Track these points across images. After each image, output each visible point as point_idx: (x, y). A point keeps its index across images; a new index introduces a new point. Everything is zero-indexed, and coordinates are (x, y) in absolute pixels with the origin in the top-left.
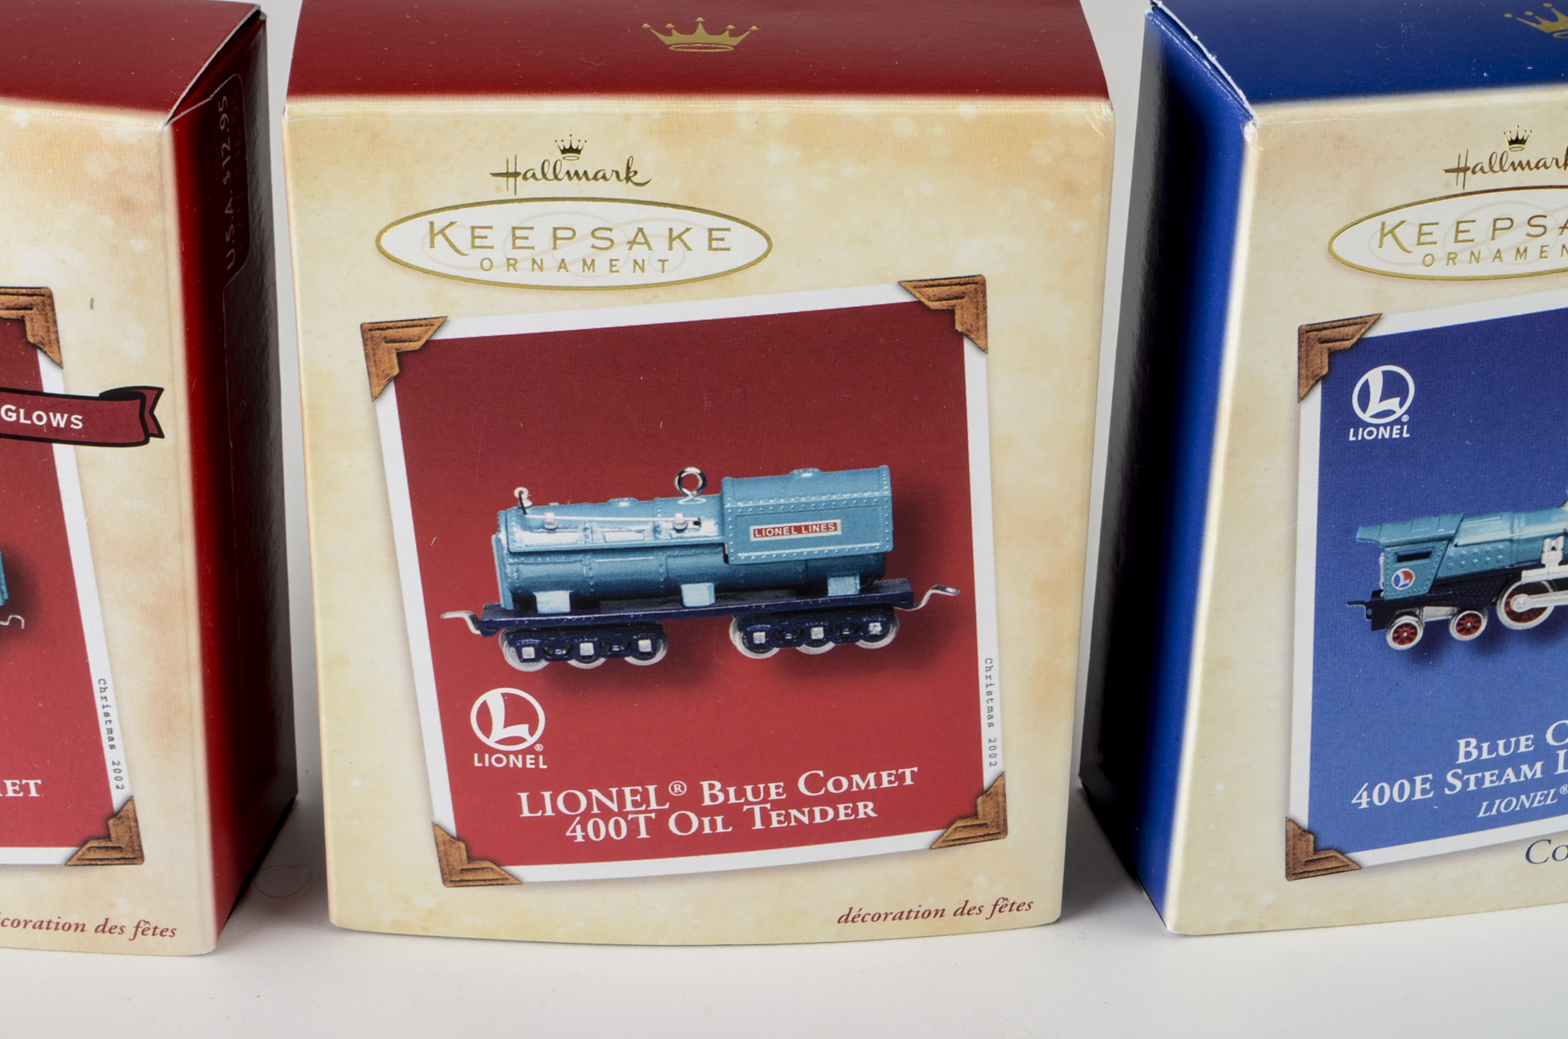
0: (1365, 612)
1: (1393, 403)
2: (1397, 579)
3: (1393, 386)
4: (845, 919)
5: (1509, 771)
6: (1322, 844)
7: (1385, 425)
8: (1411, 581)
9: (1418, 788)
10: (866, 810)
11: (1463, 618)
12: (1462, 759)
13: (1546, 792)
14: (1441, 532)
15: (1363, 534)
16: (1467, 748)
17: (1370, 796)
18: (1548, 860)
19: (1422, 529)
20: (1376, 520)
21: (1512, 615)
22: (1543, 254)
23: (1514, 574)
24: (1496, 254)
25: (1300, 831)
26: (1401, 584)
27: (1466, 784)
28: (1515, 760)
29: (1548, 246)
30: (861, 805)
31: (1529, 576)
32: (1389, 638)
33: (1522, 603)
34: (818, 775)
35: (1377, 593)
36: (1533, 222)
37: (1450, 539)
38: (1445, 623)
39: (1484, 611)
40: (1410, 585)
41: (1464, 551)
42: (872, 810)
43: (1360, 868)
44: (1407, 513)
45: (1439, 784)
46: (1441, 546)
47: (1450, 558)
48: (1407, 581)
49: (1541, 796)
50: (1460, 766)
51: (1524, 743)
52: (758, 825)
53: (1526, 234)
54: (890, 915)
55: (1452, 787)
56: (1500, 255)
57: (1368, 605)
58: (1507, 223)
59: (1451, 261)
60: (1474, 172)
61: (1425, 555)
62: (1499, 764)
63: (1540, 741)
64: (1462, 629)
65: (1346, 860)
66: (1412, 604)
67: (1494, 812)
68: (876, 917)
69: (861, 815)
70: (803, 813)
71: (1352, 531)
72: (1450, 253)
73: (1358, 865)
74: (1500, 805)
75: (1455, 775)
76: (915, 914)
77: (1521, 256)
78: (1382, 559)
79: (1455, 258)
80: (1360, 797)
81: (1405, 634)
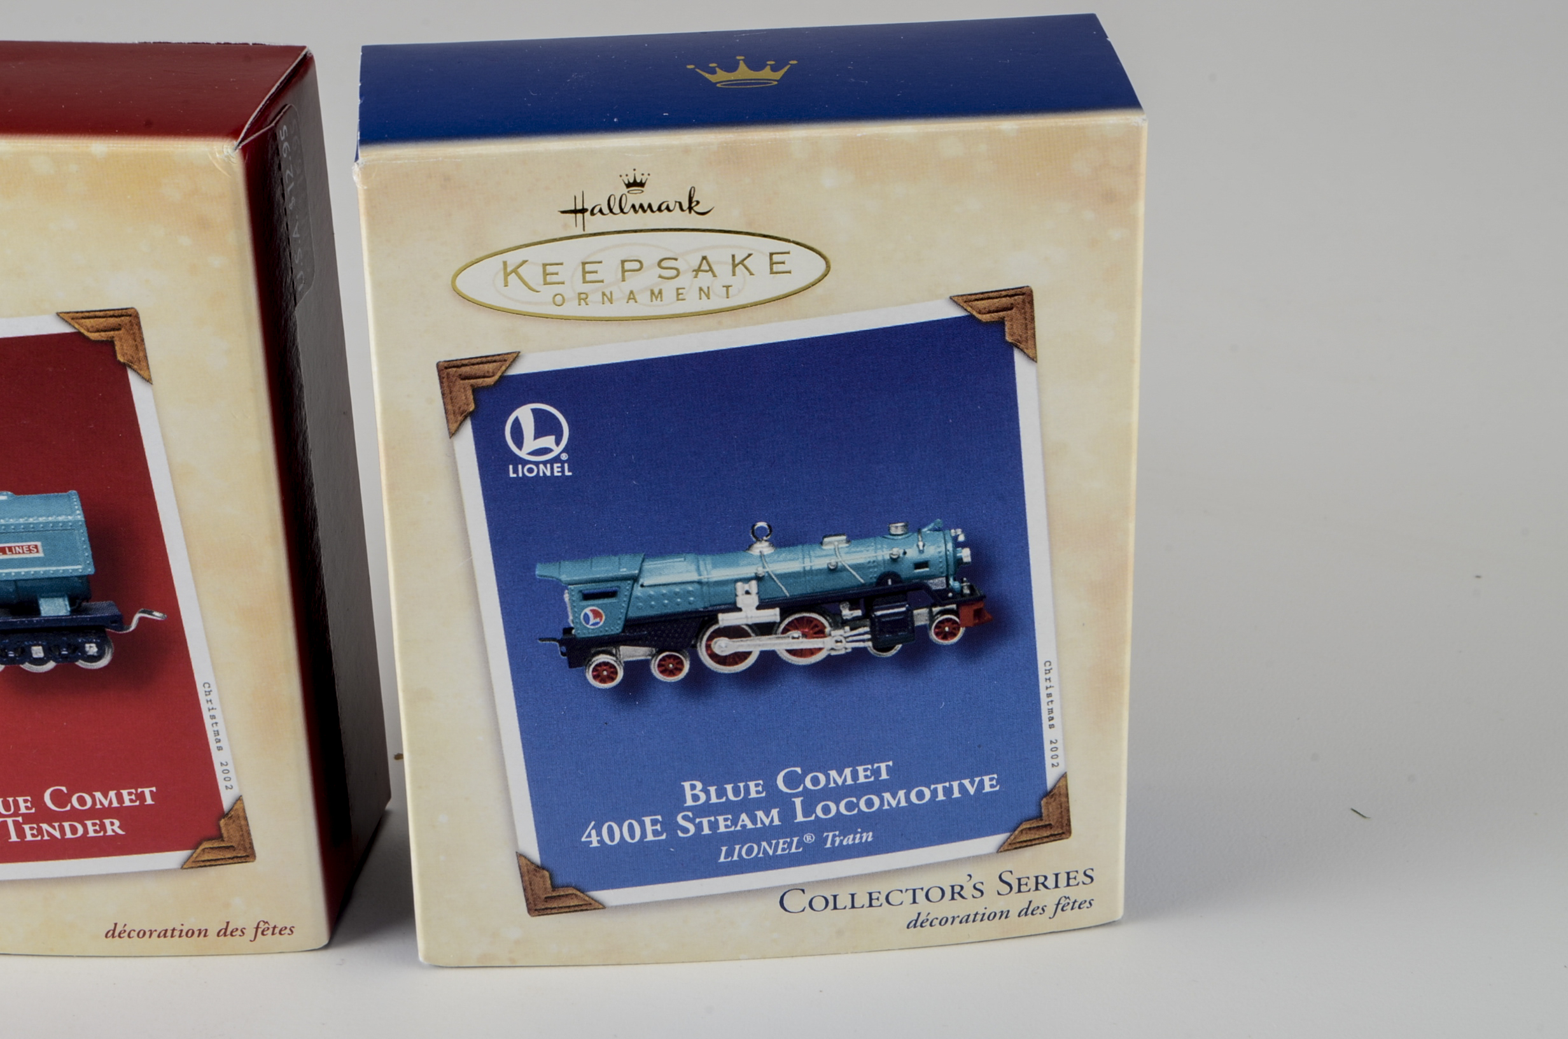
0: (559, 649)
1: (548, 441)
2: (586, 617)
3: (545, 425)
4: (112, 934)
5: (744, 816)
6: (559, 880)
7: (545, 463)
8: (601, 620)
9: (649, 829)
10: (113, 827)
11: (663, 659)
12: (690, 802)
13: (788, 840)
14: (624, 571)
15: (541, 570)
16: (693, 791)
17: (599, 834)
18: (805, 910)
19: (604, 568)
20: (555, 557)
21: (714, 656)
22: (680, 297)
23: (709, 617)
24: (630, 295)
25: (533, 867)
26: (591, 623)
27: (699, 827)
28: (748, 806)
29: (684, 288)
30: (107, 822)
31: (726, 620)
32: (589, 676)
33: (724, 646)
34: (62, 791)
35: (568, 630)
36: (664, 264)
37: (635, 579)
38: (645, 664)
39: (684, 652)
40: (601, 623)
41: (652, 592)
42: (119, 827)
43: (604, 907)
44: (584, 551)
45: (670, 826)
46: (626, 586)
47: (637, 598)
48: (598, 620)
49: (784, 843)
50: (689, 809)
51: (754, 789)
52: (14, 838)
53: (658, 276)
54: (155, 932)
55: (686, 830)
56: (634, 296)
57: (561, 642)
58: (637, 265)
59: (582, 301)
60: (592, 213)
61: (612, 594)
62: (733, 809)
63: (770, 786)
64: (664, 671)
65: (587, 898)
66: (608, 643)
67: (735, 858)
68: (142, 934)
69: (110, 833)
70: (54, 828)
71: (532, 568)
72: (580, 294)
73: (601, 904)
74: (740, 851)
75: (685, 818)
76: (179, 932)
77: (657, 298)
78: (566, 597)
79: (586, 298)
80: (589, 836)
81: (605, 672)
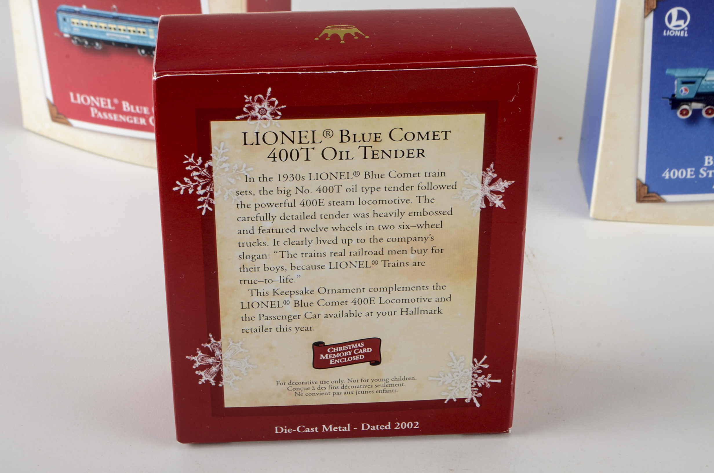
0: (669, 102)
1: (681, 22)
2: (682, 91)
3: (681, 16)
6: (651, 190)
7: (678, 31)
8: (687, 92)
9: (688, 173)
11: (708, 109)
12: (706, 164)
14: (700, 74)
15: (668, 72)
16: (709, 160)
17: (670, 173)
19: (692, 72)
20: (674, 67)
25: (642, 185)
26: (683, 93)
27: (708, 174)
32: (678, 113)
35: (674, 95)
37: (703, 78)
38: (700, 111)
40: (687, 94)
41: (709, 83)
43: (665, 202)
44: (686, 65)
45: (697, 173)
46: (699, 80)
47: (703, 85)
50: (706, 167)
55: (702, 175)
57: (670, 99)
61: (693, 83)
64: (707, 113)
65: (659, 198)
66: (688, 101)
71: (664, 70)
73: (664, 200)
75: (704, 170)
78: (676, 82)
80: (666, 174)
81: (684, 112)
